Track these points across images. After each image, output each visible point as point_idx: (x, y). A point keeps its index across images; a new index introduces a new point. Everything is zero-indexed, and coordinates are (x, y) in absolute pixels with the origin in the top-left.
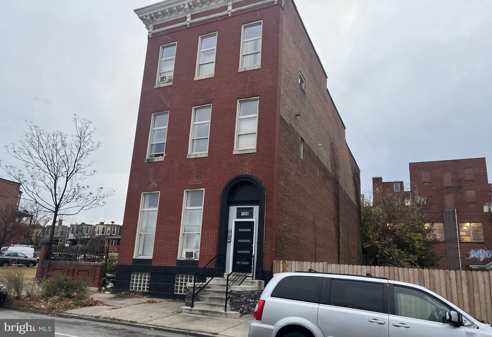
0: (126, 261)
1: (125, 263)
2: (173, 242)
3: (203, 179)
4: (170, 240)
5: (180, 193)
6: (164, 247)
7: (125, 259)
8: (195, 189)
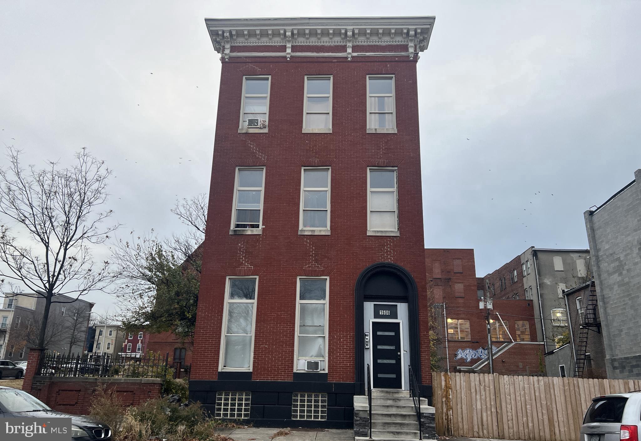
0: (205, 375)
1: (205, 379)
2: (285, 347)
3: (326, 264)
4: (281, 345)
5: (291, 280)
6: (271, 355)
7: (204, 373)
8: (315, 276)
